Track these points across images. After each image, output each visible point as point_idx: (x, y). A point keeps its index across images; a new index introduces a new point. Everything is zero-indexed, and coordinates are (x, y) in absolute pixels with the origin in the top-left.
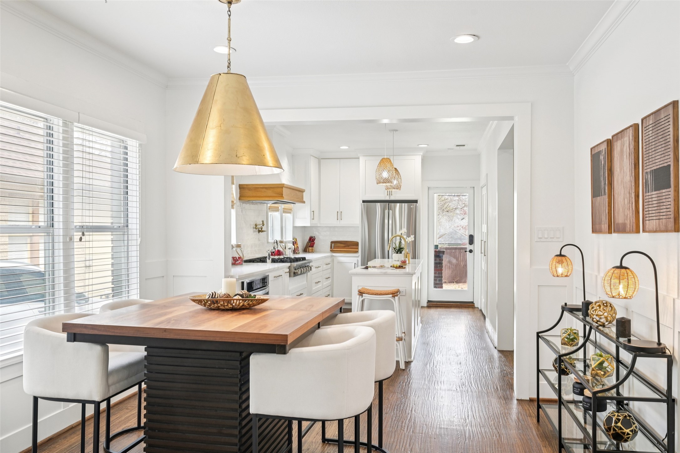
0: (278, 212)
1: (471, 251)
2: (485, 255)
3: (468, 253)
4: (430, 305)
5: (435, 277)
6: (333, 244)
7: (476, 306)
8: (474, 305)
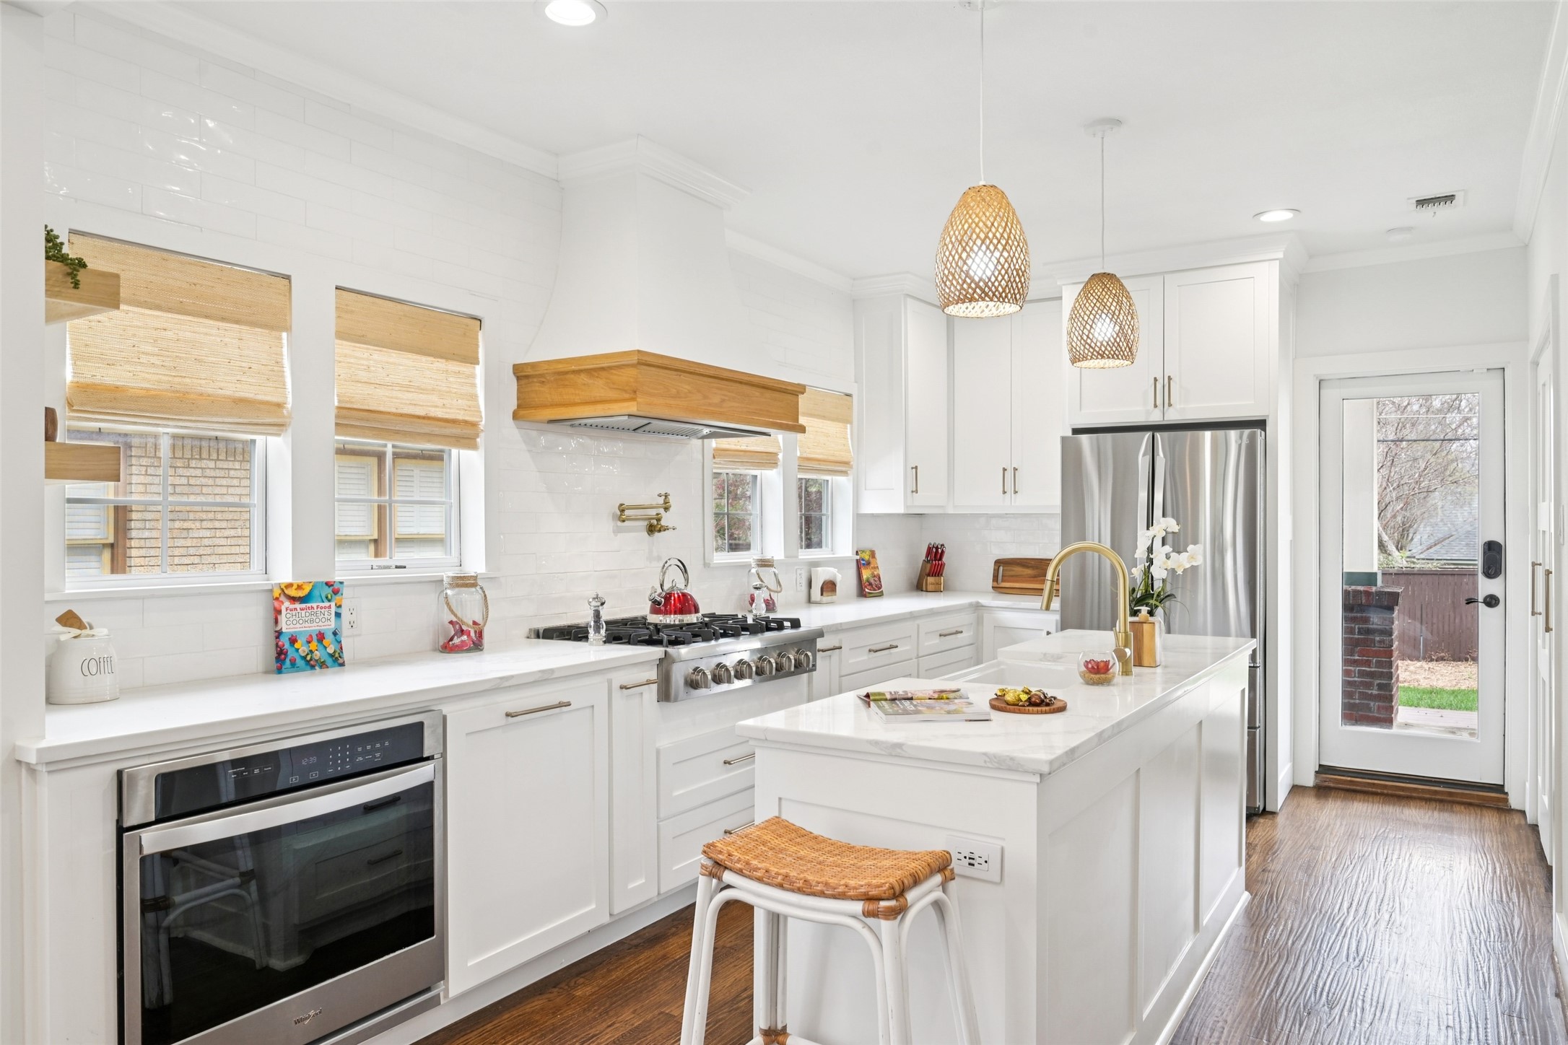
0: (775, 470)
1: (1491, 601)
2: (1548, 629)
3: (1482, 607)
4: (1326, 784)
5: (1346, 684)
6: (1001, 568)
7: (1514, 802)
8: (1506, 800)
